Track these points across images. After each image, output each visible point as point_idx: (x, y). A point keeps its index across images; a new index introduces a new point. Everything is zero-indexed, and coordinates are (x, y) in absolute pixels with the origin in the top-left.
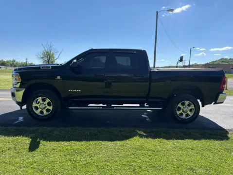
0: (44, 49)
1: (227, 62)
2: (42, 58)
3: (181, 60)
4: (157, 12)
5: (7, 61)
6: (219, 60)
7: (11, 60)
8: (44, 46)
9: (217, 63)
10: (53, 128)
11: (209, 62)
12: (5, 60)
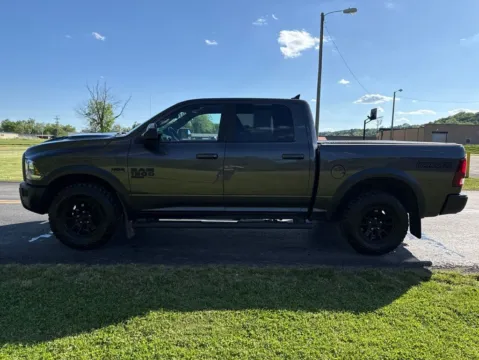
0: (90, 97)
1: (472, 121)
2: (89, 114)
3: (373, 116)
4: (323, 16)
5: (19, 123)
6: (455, 117)
7: (27, 120)
8: (91, 90)
9: (450, 122)
10: (78, 266)
11: (433, 121)
12: (13, 120)
